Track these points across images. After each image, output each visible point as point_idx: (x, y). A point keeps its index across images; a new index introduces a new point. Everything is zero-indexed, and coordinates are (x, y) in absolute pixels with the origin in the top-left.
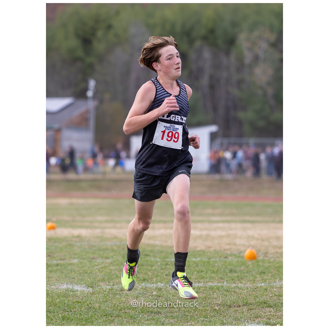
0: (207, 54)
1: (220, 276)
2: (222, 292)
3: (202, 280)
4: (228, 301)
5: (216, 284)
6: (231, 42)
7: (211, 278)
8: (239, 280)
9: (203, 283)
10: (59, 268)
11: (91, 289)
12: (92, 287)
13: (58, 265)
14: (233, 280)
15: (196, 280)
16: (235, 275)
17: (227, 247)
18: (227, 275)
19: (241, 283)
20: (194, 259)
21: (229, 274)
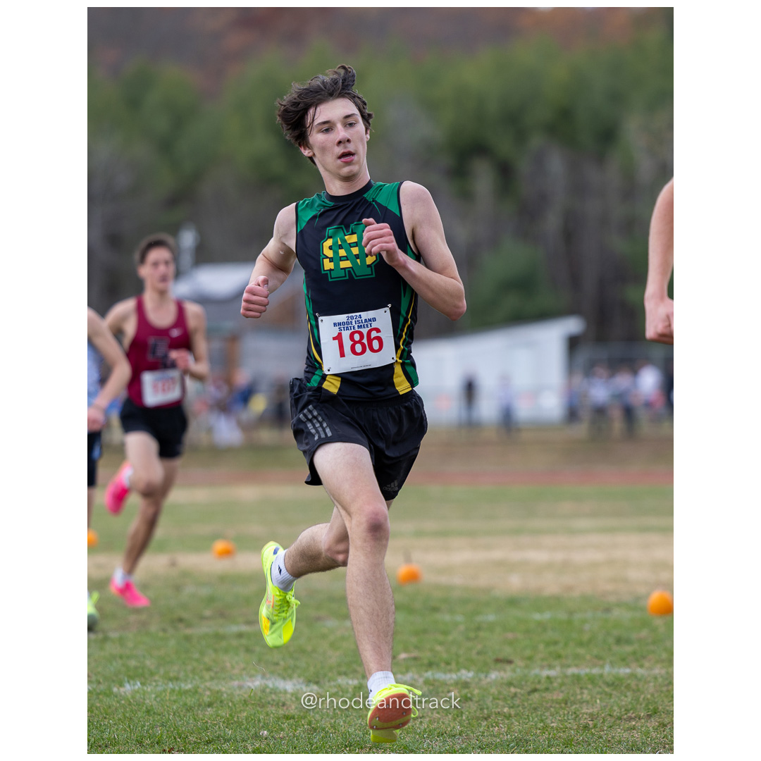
0: (556, 164)
1: (595, 652)
2: (600, 687)
3: (556, 663)
4: (616, 708)
5: (587, 670)
6: (608, 136)
7: (577, 656)
8: (637, 660)
9: (558, 669)
10: (244, 641)
11: (315, 687)
12: (317, 683)
13: (240, 635)
14: (623, 660)
15: (545, 663)
16: (628, 649)
17: (610, 587)
18: (610, 649)
19: (641, 666)
20: (537, 616)
21: (616, 648)
